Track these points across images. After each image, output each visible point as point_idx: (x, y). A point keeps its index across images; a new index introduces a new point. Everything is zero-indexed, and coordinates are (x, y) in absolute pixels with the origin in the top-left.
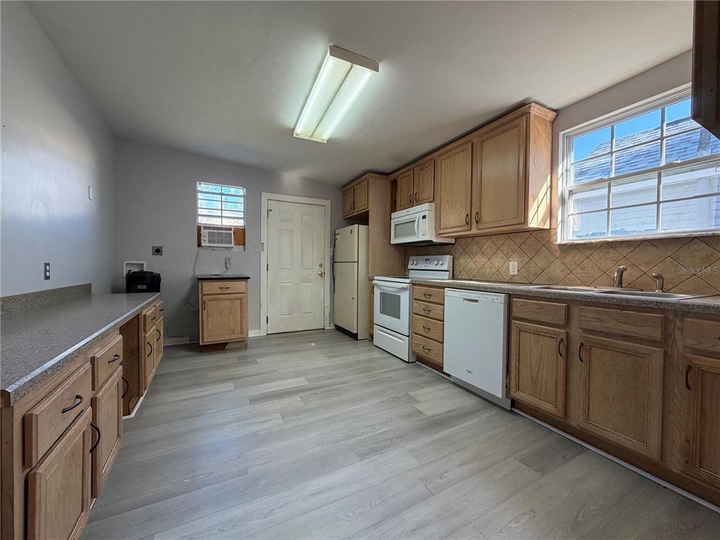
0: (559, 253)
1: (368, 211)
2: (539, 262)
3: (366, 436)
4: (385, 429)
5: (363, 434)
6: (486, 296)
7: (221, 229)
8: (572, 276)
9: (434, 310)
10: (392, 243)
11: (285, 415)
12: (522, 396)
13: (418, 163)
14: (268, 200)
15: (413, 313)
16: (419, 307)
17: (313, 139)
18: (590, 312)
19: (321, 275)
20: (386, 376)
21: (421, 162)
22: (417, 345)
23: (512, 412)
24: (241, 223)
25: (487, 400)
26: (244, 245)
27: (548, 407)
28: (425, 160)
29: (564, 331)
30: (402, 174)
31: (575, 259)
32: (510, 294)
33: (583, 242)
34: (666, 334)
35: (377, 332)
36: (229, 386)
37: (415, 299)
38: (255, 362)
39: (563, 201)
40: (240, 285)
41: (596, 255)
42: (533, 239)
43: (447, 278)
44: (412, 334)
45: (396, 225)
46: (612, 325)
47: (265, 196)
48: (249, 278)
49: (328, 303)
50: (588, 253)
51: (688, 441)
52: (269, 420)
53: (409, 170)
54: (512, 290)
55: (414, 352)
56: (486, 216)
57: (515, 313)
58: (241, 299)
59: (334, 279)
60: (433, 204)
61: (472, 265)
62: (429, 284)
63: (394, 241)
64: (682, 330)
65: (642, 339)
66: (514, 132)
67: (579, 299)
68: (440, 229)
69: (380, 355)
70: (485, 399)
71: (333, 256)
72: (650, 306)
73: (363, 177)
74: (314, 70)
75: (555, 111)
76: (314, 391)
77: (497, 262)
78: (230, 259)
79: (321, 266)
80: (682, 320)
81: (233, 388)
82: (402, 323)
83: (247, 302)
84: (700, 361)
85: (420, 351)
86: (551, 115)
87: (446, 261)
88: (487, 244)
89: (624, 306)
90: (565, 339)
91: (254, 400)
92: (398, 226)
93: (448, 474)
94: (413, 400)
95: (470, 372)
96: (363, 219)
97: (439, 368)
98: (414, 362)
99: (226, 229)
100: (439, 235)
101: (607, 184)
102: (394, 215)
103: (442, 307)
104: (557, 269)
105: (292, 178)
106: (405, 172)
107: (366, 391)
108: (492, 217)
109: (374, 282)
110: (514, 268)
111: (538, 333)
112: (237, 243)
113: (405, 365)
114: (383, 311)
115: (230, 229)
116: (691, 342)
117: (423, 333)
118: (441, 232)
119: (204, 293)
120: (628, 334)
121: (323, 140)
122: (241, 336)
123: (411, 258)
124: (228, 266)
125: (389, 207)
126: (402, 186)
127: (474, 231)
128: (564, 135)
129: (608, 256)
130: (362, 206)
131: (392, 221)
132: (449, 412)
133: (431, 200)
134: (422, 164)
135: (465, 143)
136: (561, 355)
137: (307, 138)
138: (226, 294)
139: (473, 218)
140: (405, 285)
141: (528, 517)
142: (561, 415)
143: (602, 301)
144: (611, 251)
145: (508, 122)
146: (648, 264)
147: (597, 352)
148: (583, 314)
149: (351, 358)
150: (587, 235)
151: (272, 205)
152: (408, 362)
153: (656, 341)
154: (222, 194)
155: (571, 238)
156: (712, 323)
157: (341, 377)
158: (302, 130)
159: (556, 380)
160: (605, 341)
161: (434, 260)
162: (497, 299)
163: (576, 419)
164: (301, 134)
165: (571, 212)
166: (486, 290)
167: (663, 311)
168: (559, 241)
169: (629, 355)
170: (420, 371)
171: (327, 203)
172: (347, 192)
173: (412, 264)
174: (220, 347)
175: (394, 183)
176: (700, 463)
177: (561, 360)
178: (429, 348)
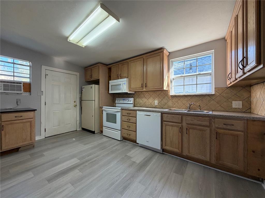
0: (171, 98)
1: (99, 79)
2: (165, 101)
3: (119, 181)
4: (125, 175)
5: (117, 181)
6: (153, 114)
7: (14, 83)
8: (175, 105)
9: (132, 119)
10: (110, 93)
11: (73, 183)
12: (168, 148)
13: (121, 63)
14: (46, 69)
15: (122, 121)
16: (125, 118)
17: (78, 44)
18: (189, 118)
19: (75, 106)
20: (114, 149)
21: (122, 62)
22: (124, 133)
23: (163, 154)
24: (28, 80)
25: (154, 151)
26: (30, 91)
27: (176, 150)
28: (124, 61)
29: (181, 124)
30: (114, 66)
31: (176, 100)
32: (162, 113)
33: (178, 95)
34: (210, 123)
35: (104, 129)
36: (30, 175)
37: (123, 115)
38: (43, 155)
39: (171, 82)
40: (31, 114)
41: (182, 99)
42: (163, 93)
43: (132, 106)
44: (122, 129)
45: (111, 86)
46: (196, 122)
47: (44, 67)
48: (36, 110)
49: (78, 119)
50: (179, 98)
51: (217, 154)
52: (65, 189)
53: (117, 65)
54: (163, 111)
55: (123, 136)
56: (149, 85)
57: (164, 119)
58: (31, 122)
59: (81, 107)
60: (128, 79)
61: (141, 102)
62: (130, 109)
63: (110, 92)
64: (214, 122)
65: (204, 125)
66: (158, 57)
67: (186, 114)
68: (131, 88)
69: (108, 139)
70: (153, 151)
71: (81, 97)
72: (206, 116)
73: (97, 65)
74: (88, 11)
75: (169, 53)
76: (84, 165)
77: (151, 100)
78: (20, 100)
79: (75, 102)
80: (214, 119)
81: (33, 176)
82: (118, 125)
83: (35, 123)
84: (219, 131)
85: (126, 136)
86: (168, 54)
87: (131, 100)
88: (147, 95)
89: (199, 116)
90: (181, 127)
91: (50, 180)
92: (112, 86)
93: (157, 187)
94: (129, 158)
95: (148, 142)
96: (97, 82)
97: (135, 141)
98: (123, 140)
99: (17, 83)
100: (130, 90)
101: (183, 77)
102: (110, 82)
103: (136, 118)
104: (170, 103)
105: (59, 60)
106: (115, 65)
107: (109, 158)
108: (151, 85)
109: (103, 109)
110: (156, 103)
111: (172, 126)
112: (25, 91)
113: (119, 142)
114: (108, 120)
115: (20, 83)
116: (217, 126)
117: (127, 128)
118: (131, 89)
119: (2, 121)
120: (200, 124)
121: (83, 46)
122: (31, 142)
123: (117, 98)
124: (18, 103)
125: (107, 78)
126: (113, 70)
127: (144, 90)
128: (171, 61)
129: (185, 99)
130: (96, 77)
131: (110, 84)
132: (144, 159)
133: (127, 77)
134: (123, 63)
135: (141, 58)
136: (180, 132)
137: (74, 43)
138: (21, 120)
139: (144, 85)
140: (119, 110)
141: (188, 195)
142: (181, 152)
143: (192, 114)
144: (186, 98)
145: (156, 53)
146: (195, 102)
147: (191, 131)
148: (187, 119)
149: (95, 143)
150: (178, 93)
151: (48, 72)
152: (120, 141)
153: (207, 126)
154: (14, 63)
155: (173, 93)
156: (222, 120)
157: (95, 153)
158: (73, 38)
159: (179, 141)
160: (194, 127)
161: (127, 100)
162: (158, 115)
163: (185, 153)
164: (71, 40)
165: (173, 85)
166: (153, 111)
167: (209, 117)
168: (170, 95)
169: (201, 131)
170: (127, 144)
171: (78, 74)
172: (88, 70)
173: (117, 101)
174: (15, 151)
175: (110, 69)
176: (220, 160)
177: (180, 134)
178: (130, 134)
